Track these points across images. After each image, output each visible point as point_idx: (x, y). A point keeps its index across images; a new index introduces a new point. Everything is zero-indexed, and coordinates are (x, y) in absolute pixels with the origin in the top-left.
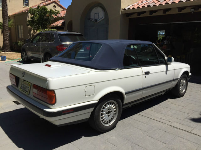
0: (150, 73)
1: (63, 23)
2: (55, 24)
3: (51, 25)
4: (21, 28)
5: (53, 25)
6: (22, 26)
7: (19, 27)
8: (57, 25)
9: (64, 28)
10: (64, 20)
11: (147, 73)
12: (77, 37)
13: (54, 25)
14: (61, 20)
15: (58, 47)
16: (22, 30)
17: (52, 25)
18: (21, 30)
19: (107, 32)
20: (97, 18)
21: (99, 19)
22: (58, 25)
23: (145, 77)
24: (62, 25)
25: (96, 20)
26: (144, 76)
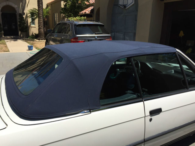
0: (163, 111)
1: (92, 10)
3: (80, 13)
5: (81, 12)
6: (57, 14)
7: (55, 14)
8: (86, 12)
9: (93, 16)
10: (93, 7)
11: (156, 112)
13: (82, 13)
15: (72, 40)
16: (57, 18)
17: (81, 13)
18: (56, 17)
20: (126, 4)
21: (128, 4)
22: (87, 13)
23: (151, 120)
24: (90, 13)
25: (125, 6)
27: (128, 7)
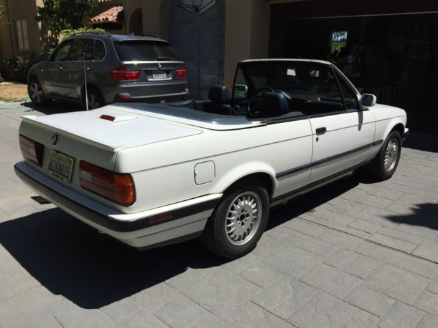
0: (327, 130)
1: (119, 13)
2: (101, 17)
3: (92, 20)
4: (22, 26)
5: (96, 18)
6: (24, 22)
7: (18, 23)
8: (107, 19)
9: (123, 27)
10: (122, 7)
11: (321, 131)
12: (156, 48)
13: (99, 20)
14: (115, 8)
15: (115, 71)
16: (25, 32)
17: (95, 20)
18: (22, 30)
19: (223, 36)
20: (199, 4)
21: (204, 4)
22: (110, 20)
23: (317, 139)
24: (117, 19)
25: (197, 9)
26: (316, 136)
27: (203, 10)
